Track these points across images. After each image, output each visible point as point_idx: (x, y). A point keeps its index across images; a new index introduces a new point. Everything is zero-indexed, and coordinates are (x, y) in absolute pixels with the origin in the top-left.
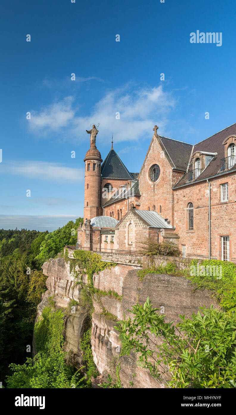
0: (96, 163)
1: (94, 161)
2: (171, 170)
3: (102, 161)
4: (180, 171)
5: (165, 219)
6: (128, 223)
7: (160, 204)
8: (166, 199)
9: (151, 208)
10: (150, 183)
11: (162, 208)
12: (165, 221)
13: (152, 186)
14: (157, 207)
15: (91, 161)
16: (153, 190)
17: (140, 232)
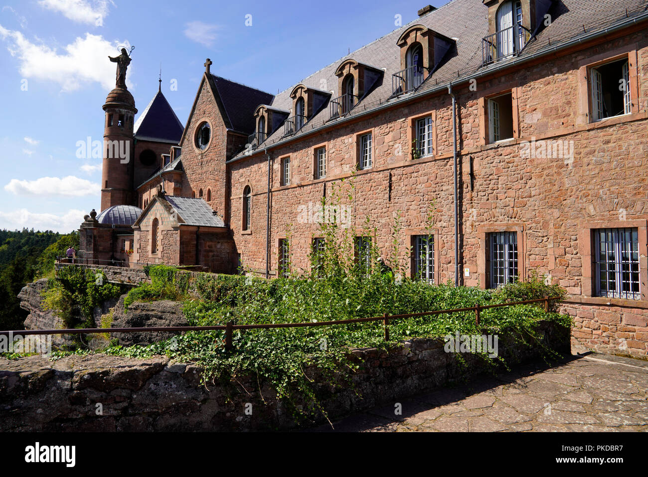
0: (123, 113)
1: (120, 111)
2: (225, 133)
3: (136, 111)
4: (240, 135)
5: (213, 213)
6: (152, 218)
7: (209, 187)
8: (217, 181)
9: (197, 194)
10: (197, 151)
11: (213, 194)
12: (214, 215)
13: (200, 157)
14: (205, 192)
15: (115, 111)
16: (200, 164)
17: (169, 232)
